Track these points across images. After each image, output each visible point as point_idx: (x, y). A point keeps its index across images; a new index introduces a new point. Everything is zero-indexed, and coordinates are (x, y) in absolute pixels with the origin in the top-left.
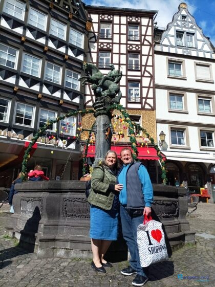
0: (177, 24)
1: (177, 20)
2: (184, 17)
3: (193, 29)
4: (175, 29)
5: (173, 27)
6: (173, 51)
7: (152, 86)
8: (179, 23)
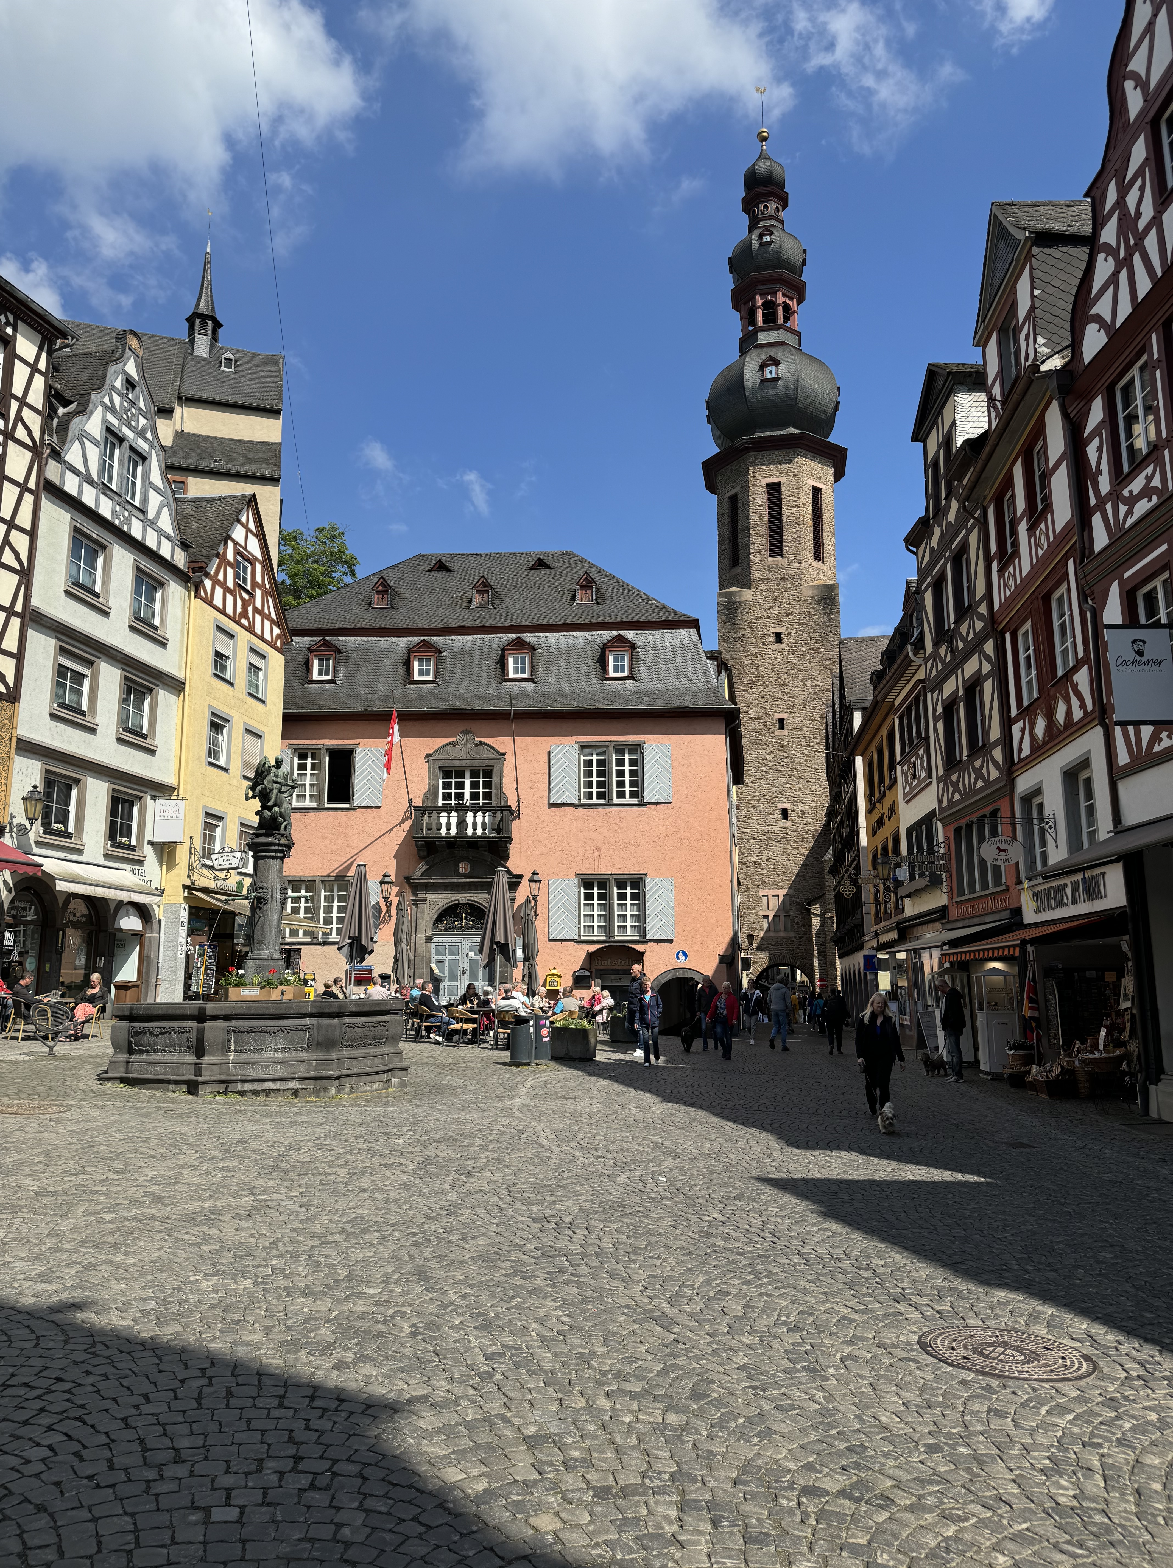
0: (112, 401)
1: (113, 388)
2: (130, 384)
3: (146, 439)
4: (105, 420)
5: (100, 408)
6: (89, 497)
7: (19, 608)
8: (117, 399)
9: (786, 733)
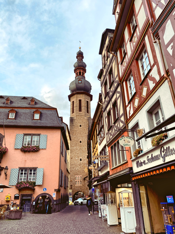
9: (81, 143)
